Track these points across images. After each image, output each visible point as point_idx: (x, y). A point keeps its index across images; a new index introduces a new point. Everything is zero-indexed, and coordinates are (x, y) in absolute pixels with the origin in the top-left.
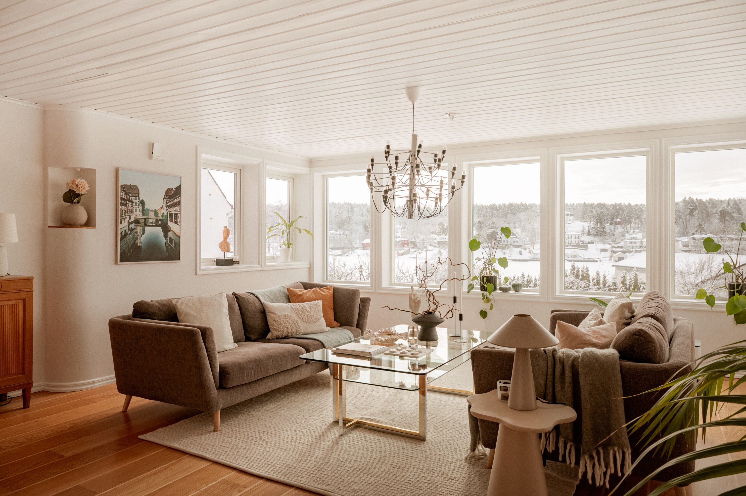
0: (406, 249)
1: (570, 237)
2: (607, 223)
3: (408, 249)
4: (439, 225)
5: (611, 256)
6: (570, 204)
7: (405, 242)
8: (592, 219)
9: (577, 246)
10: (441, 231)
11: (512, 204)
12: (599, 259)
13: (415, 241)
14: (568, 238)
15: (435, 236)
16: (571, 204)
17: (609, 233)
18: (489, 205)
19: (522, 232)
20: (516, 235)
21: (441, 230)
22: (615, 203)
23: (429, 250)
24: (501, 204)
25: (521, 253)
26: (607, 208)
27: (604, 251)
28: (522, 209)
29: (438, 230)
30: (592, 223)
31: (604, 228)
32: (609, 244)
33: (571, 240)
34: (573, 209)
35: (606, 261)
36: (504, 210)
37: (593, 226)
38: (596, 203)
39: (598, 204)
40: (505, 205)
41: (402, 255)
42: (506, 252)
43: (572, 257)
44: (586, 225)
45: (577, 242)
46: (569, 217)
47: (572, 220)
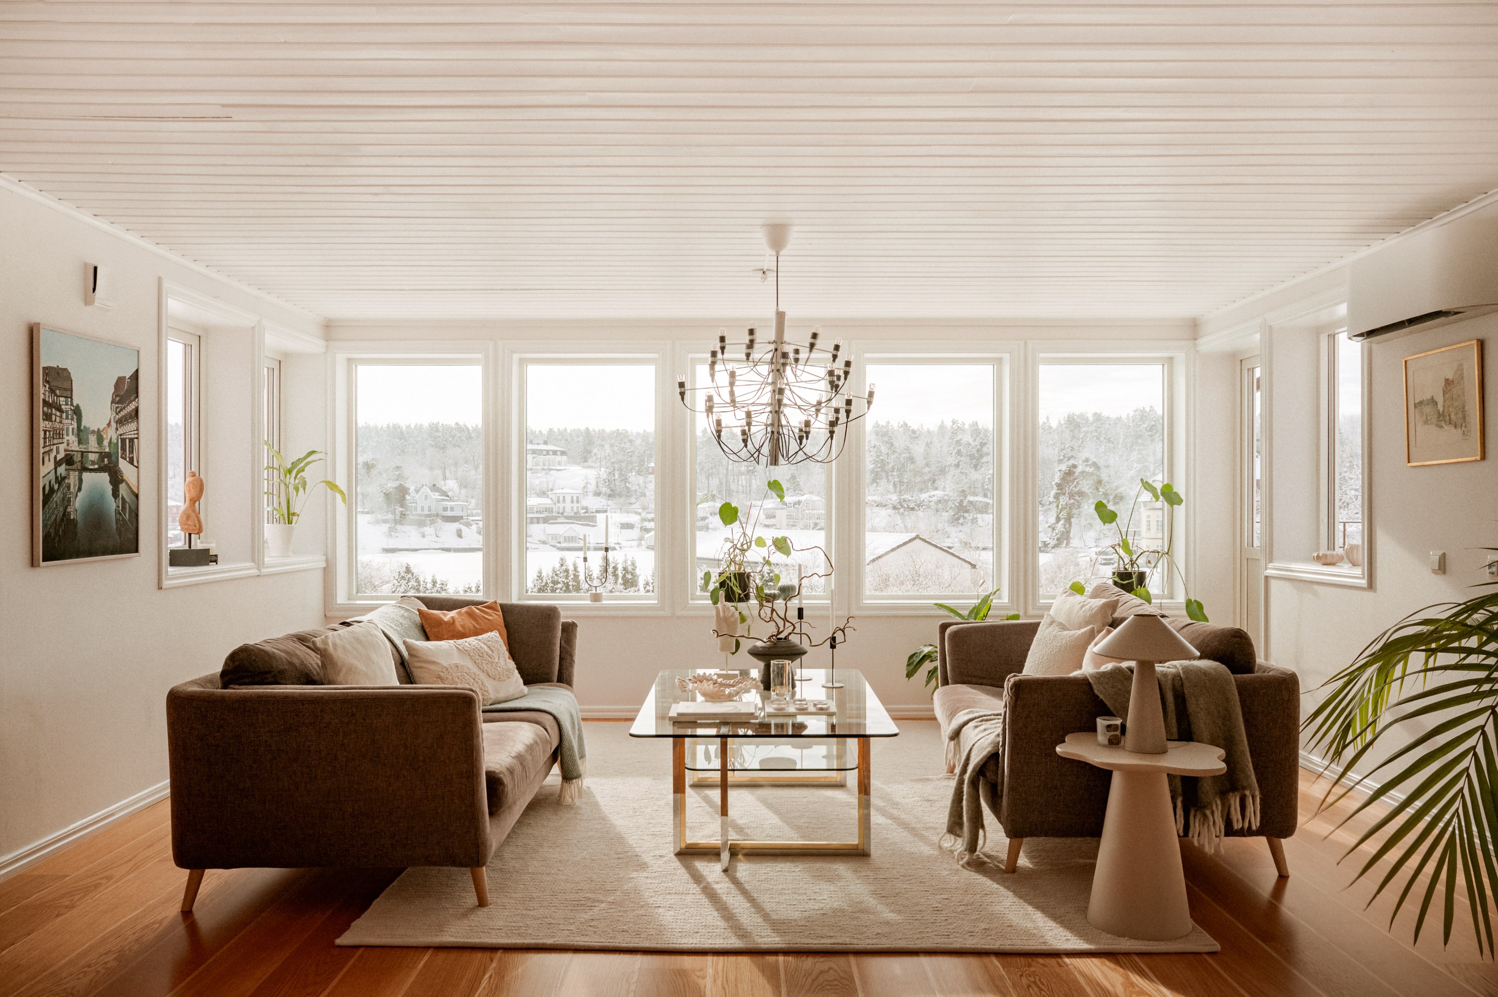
1: (561, 499)
2: (631, 471)
5: (641, 539)
6: (559, 429)
8: (603, 463)
9: (576, 518)
11: (437, 426)
12: (618, 544)
14: (559, 502)
16: (561, 430)
17: (636, 490)
18: (385, 426)
19: (460, 489)
20: (450, 494)
22: (645, 431)
24: (413, 426)
25: (459, 535)
26: (631, 441)
27: (627, 528)
28: (460, 437)
30: (603, 470)
31: (625, 480)
32: (636, 513)
33: (564, 505)
34: (563, 441)
35: (631, 547)
36: (419, 439)
37: (605, 476)
38: (608, 431)
39: (612, 433)
40: (421, 425)
42: (426, 533)
43: (565, 541)
44: (591, 474)
45: (575, 510)
46: (558, 458)
47: (563, 463)
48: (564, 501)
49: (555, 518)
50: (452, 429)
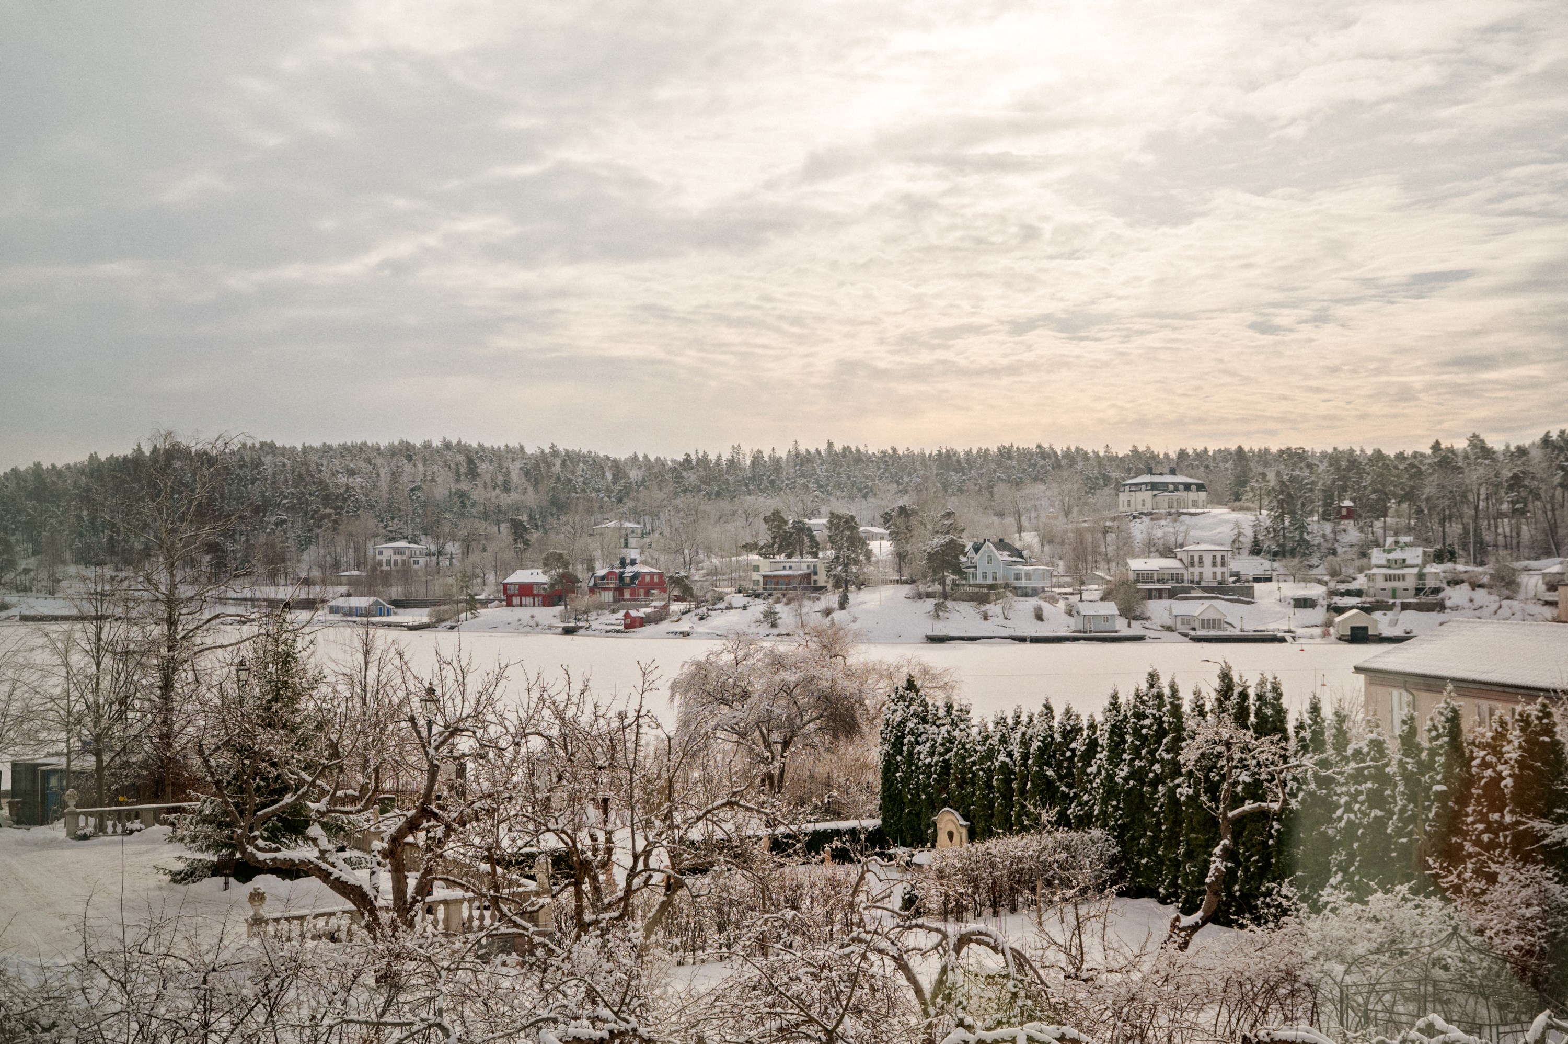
0: (654, 604)
1: (1196, 559)
2: (1311, 513)
3: (663, 603)
4: (766, 520)
5: (1329, 624)
6: (1195, 450)
7: (652, 578)
8: (1265, 502)
9: (1220, 590)
10: (774, 543)
11: (1009, 450)
12: (1289, 631)
13: (687, 577)
14: (1192, 564)
15: (754, 558)
16: (1198, 450)
17: (1319, 544)
18: (935, 452)
19: (1043, 545)
20: (1025, 553)
21: (774, 538)
22: (1335, 449)
23: (735, 605)
24: (974, 452)
25: (1039, 615)
26: (1309, 466)
27: (1305, 607)
28: (1043, 467)
29: (764, 537)
30: (1264, 512)
31: (1302, 528)
32: (1320, 582)
33: (1201, 569)
34: (1202, 469)
35: (1312, 637)
36: (984, 470)
37: (1268, 523)
38: (1274, 449)
39: (1281, 452)
40: (987, 450)
41: (642, 625)
42: (990, 613)
43: (1203, 627)
44: (1246, 519)
45: (1219, 578)
46: (1193, 495)
47: (1201, 504)
48: (1201, 561)
49: (1187, 590)
50: (1032, 455)
